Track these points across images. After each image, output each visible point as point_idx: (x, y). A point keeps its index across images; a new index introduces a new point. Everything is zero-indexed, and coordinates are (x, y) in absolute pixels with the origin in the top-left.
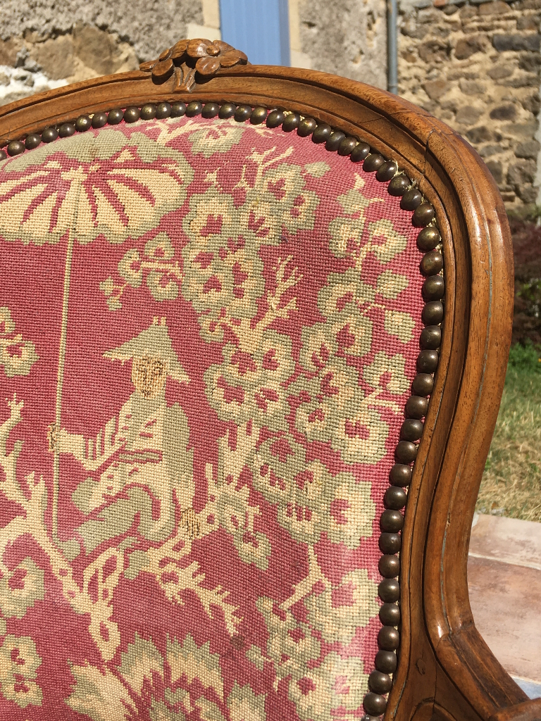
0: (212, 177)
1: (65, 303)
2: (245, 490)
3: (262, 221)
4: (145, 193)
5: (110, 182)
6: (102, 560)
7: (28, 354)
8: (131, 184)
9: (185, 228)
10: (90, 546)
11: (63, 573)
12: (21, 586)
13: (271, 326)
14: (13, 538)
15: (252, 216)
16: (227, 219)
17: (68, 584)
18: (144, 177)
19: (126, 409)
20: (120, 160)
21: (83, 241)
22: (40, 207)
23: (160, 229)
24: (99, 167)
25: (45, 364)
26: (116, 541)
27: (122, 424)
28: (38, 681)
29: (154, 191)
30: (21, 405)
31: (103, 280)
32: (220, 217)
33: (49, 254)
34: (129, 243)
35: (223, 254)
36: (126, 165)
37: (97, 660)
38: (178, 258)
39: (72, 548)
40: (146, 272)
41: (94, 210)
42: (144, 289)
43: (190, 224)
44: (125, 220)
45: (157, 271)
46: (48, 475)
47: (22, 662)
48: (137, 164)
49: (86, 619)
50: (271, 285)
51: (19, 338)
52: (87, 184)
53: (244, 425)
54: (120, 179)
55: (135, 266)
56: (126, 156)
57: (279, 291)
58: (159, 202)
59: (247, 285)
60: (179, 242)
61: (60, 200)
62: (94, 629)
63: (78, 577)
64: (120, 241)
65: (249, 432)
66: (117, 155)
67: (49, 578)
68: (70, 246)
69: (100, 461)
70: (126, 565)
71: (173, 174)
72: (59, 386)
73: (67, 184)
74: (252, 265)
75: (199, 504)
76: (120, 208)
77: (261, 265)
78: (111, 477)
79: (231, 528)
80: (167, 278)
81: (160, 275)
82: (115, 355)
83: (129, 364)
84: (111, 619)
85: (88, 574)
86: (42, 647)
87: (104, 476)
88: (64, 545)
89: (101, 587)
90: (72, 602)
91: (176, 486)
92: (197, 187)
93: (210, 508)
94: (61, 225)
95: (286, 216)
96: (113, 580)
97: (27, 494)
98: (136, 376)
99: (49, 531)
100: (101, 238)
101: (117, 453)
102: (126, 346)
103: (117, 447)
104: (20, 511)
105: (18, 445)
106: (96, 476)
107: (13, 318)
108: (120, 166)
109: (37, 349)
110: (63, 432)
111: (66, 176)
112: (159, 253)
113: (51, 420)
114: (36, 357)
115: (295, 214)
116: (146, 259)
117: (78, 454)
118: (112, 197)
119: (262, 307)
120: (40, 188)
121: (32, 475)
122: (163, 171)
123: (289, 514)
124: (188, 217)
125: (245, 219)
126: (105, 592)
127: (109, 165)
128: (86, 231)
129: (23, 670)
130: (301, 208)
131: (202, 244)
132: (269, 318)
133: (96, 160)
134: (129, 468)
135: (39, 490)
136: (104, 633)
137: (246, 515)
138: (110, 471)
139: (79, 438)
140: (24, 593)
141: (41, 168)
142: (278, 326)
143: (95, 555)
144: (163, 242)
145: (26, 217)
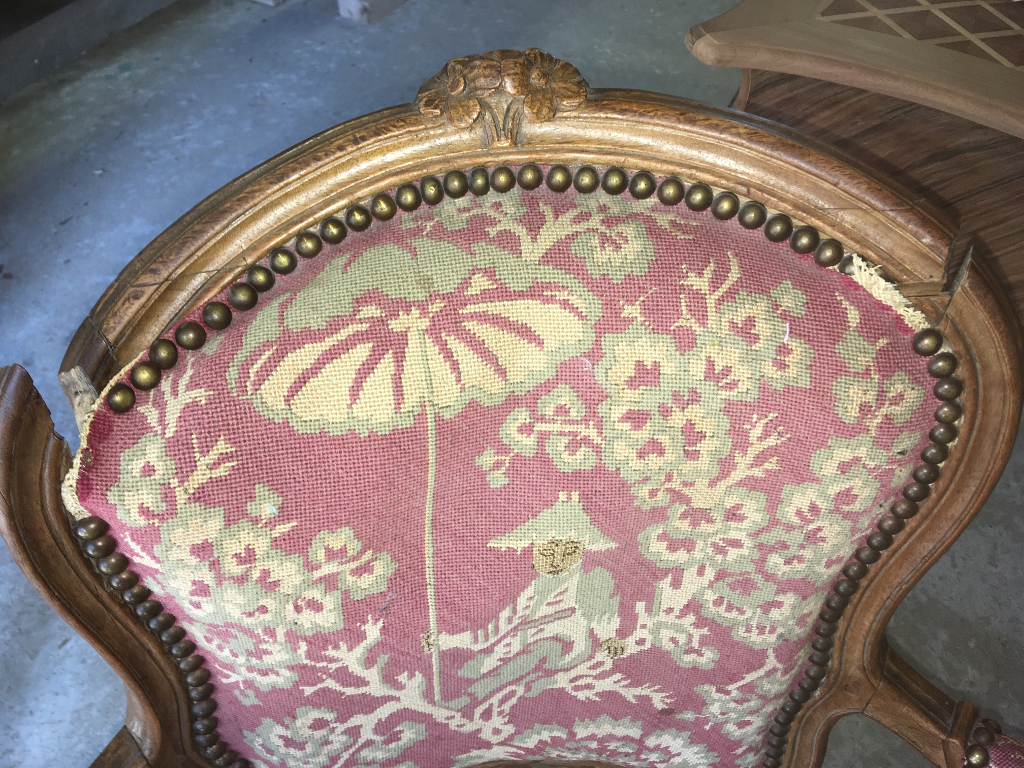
0: (632, 311)
3: (727, 371)
4: (525, 332)
5: (470, 325)
7: (384, 569)
8: (502, 323)
9: (600, 378)
13: (740, 483)
15: (711, 364)
16: (667, 369)
20: (472, 291)
22: (370, 378)
23: (557, 380)
24: (443, 305)
25: (408, 570)
27: (521, 607)
29: (538, 327)
31: (480, 453)
32: (656, 365)
34: (512, 402)
35: (665, 412)
36: (485, 296)
38: (591, 416)
40: (543, 437)
41: (455, 367)
42: (542, 458)
43: (606, 373)
44: (502, 372)
45: (561, 434)
48: (503, 293)
50: (741, 442)
51: (368, 555)
52: (434, 332)
54: (483, 317)
55: (526, 429)
56: (480, 283)
57: (752, 452)
58: (551, 344)
59: (704, 447)
60: (593, 398)
61: (398, 363)
64: (499, 401)
66: (465, 284)
68: (430, 425)
69: (494, 640)
71: (565, 304)
72: (430, 591)
73: (403, 335)
76: (491, 359)
77: (726, 423)
80: (575, 443)
81: (565, 440)
94: (410, 402)
95: (770, 370)
100: (472, 404)
107: (359, 535)
108: (475, 299)
109: (395, 559)
110: (443, 636)
111: (395, 325)
112: (562, 410)
113: (426, 628)
114: (393, 569)
115: (782, 366)
116: (542, 419)
119: (726, 466)
120: (362, 352)
122: (550, 300)
124: (604, 363)
125: (698, 369)
127: (456, 300)
128: (449, 397)
130: (789, 359)
131: (630, 399)
132: (737, 476)
133: (434, 296)
139: (465, 634)
141: (353, 317)
142: (750, 483)
144: (564, 396)
145: (354, 397)
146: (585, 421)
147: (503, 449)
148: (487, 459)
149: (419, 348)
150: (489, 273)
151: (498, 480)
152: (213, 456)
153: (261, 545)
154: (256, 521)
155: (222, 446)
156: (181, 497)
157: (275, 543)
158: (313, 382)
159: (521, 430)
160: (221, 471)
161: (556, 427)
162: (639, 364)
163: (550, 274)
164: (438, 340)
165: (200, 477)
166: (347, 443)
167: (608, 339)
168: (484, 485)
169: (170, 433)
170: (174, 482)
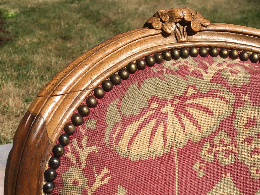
146: (230, 144)
147: (202, 161)
148: (196, 166)
149: (171, 119)
150: (194, 87)
151: (201, 174)
152: (102, 175)
155: (105, 171)
156: (90, 193)
158: (137, 138)
159: (208, 152)
160: (106, 181)
161: (220, 148)
162: (249, 118)
163: (215, 86)
164: (177, 116)
165: (97, 184)
167: (238, 110)
168: (196, 178)
169: (83, 166)
170: (87, 188)
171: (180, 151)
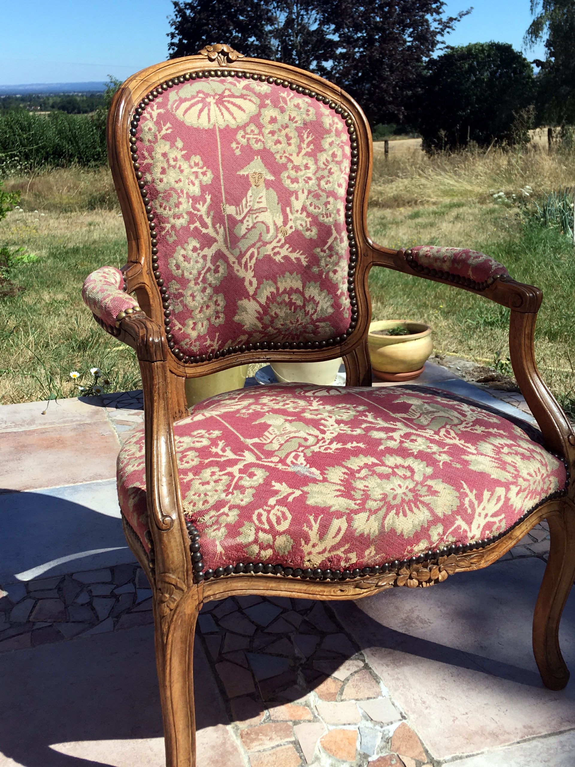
0: (268, 102)
1: (220, 153)
2: (305, 214)
3: (294, 118)
4: (240, 108)
5: (226, 103)
6: (249, 253)
7: (210, 175)
8: (234, 104)
9: (261, 121)
10: (243, 250)
11: (234, 263)
12: (218, 272)
13: (305, 155)
14: (214, 252)
15: (290, 116)
16: (279, 118)
17: (236, 267)
18: (238, 101)
19: (250, 193)
20: (225, 94)
21: (222, 127)
22: (203, 113)
23: (250, 122)
24: (219, 97)
25: (216, 178)
26: (253, 245)
27: (248, 200)
28: (224, 313)
29: (243, 107)
30: (210, 197)
31: (232, 143)
32: (276, 117)
33: (210, 132)
34: (239, 128)
35: (280, 130)
36: (229, 96)
37: (247, 296)
38: (261, 133)
39: (237, 252)
40: (248, 139)
41: (222, 114)
42: (249, 146)
43: (263, 119)
44: (234, 118)
45: (253, 138)
46: (224, 224)
47: (218, 305)
48: (233, 96)
49: (243, 279)
50: (302, 141)
51: (205, 168)
52: (216, 103)
53: (301, 191)
54: (229, 102)
55: (243, 137)
56: (227, 93)
57: (306, 142)
58: (247, 111)
59: (292, 141)
60: (260, 126)
61: (209, 110)
62: (247, 283)
63: (240, 263)
64: (235, 127)
65: (303, 192)
66: (224, 92)
67: (229, 267)
68: (217, 129)
69: (243, 215)
70: (258, 254)
71: (250, 100)
72: (223, 187)
73: (209, 103)
74: (293, 134)
75: (285, 223)
76: (232, 114)
77: (297, 134)
78: (248, 221)
79: (300, 228)
80: (257, 141)
81: (254, 140)
82: (241, 173)
83: (248, 175)
84: (254, 277)
85: (244, 261)
86: (226, 297)
87: (245, 221)
88: (234, 251)
89: (249, 265)
90: (238, 274)
91: (275, 218)
92: (262, 106)
93: (290, 224)
94: (212, 121)
95: (304, 116)
96: (254, 261)
97: (218, 233)
98: (251, 180)
99: (227, 247)
100: (227, 126)
101: (249, 211)
102: (245, 169)
103: (248, 209)
104: (216, 241)
105: (212, 213)
106: (242, 221)
107: (202, 159)
108: (227, 97)
109: (212, 173)
110: (227, 205)
111: (207, 100)
112: (252, 131)
113: (222, 201)
114: (212, 176)
115: (308, 115)
116: (247, 134)
117: (234, 213)
118: (227, 109)
119: (300, 148)
120: (200, 105)
121: (218, 225)
122: (245, 99)
123: (323, 217)
124: (262, 117)
125: (287, 118)
126: (251, 266)
127: (222, 96)
128: (222, 124)
129: (219, 308)
130: (310, 113)
131: (270, 127)
132: (303, 152)
133: (216, 94)
134: (255, 216)
135: (221, 231)
136: (251, 283)
137: (306, 222)
138: (247, 218)
139: (233, 207)
140: (220, 274)
141: (197, 96)
142: (307, 154)
143: (246, 252)
144: (252, 127)
145: (199, 117)
146: (259, 134)
147: (238, 143)
148: (234, 145)
149: (214, 107)
150: (230, 90)
151: (238, 152)
152: (166, 127)
153: (179, 157)
154: (178, 148)
155: (168, 125)
156: (159, 137)
157: (183, 156)
158: (189, 112)
159: (242, 137)
160: (169, 131)
161: (251, 136)
162: (271, 117)
163: (245, 92)
164: (218, 106)
165: (164, 132)
166: (197, 130)
167: (262, 110)
168: (234, 154)
169: (155, 120)
170: (157, 133)
171: (221, 131)
